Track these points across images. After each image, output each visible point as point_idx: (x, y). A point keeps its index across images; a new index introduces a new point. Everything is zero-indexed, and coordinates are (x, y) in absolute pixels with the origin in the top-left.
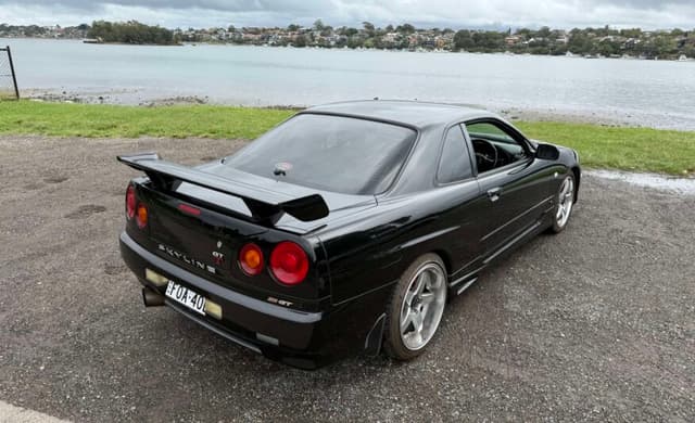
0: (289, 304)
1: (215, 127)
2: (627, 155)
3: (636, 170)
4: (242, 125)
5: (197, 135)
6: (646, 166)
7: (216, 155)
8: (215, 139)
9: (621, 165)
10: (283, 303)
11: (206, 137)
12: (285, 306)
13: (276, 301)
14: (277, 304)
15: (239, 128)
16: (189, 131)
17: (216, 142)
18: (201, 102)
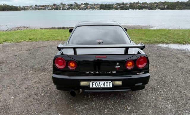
0: (143, 73)
1: (31, 37)
2: (165, 38)
3: (170, 43)
4: (41, 36)
5: (25, 40)
6: (173, 41)
7: (32, 48)
8: (32, 41)
9: (165, 42)
10: (141, 73)
11: (28, 41)
12: (142, 74)
13: (139, 73)
14: (140, 74)
15: (40, 37)
16: (22, 39)
17: (32, 43)
18: (28, 28)
